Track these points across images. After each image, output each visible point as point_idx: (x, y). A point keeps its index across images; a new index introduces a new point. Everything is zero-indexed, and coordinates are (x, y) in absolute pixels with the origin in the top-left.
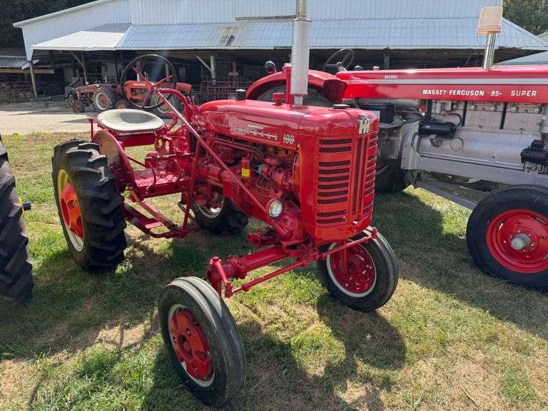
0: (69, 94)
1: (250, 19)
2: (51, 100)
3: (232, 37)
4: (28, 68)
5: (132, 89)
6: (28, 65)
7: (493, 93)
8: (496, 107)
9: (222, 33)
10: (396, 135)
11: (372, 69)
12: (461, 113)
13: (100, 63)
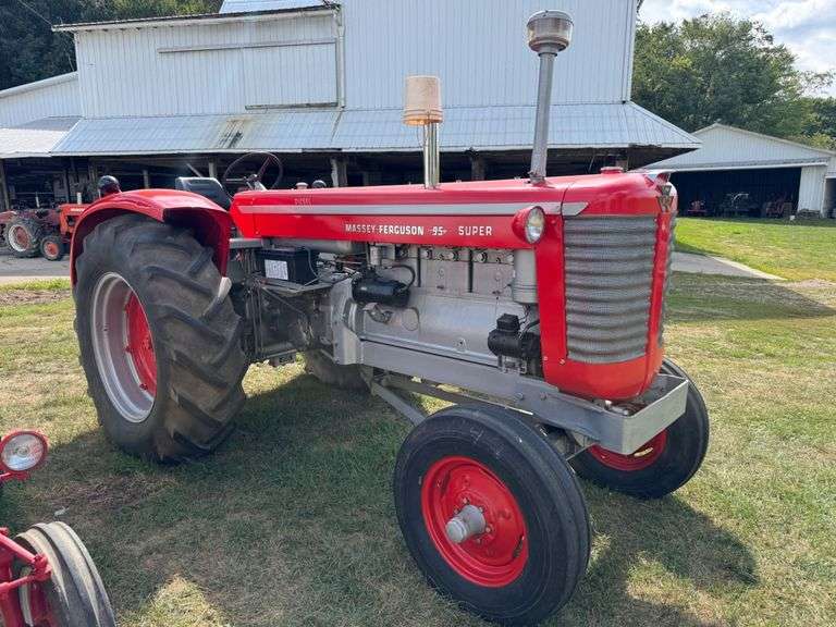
1: (267, 107)
3: (238, 135)
5: (69, 217)
7: (435, 229)
8: (456, 254)
9: (224, 128)
10: (326, 302)
11: (296, 188)
12: (414, 264)
13: (51, 176)
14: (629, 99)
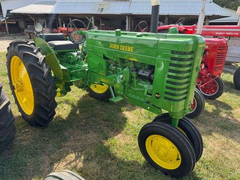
0: (26, 33)
2: (15, 35)
3: (102, 9)
4: (4, 21)
5: (61, 31)
6: (4, 19)
9: (98, 7)
14: (212, 1)
